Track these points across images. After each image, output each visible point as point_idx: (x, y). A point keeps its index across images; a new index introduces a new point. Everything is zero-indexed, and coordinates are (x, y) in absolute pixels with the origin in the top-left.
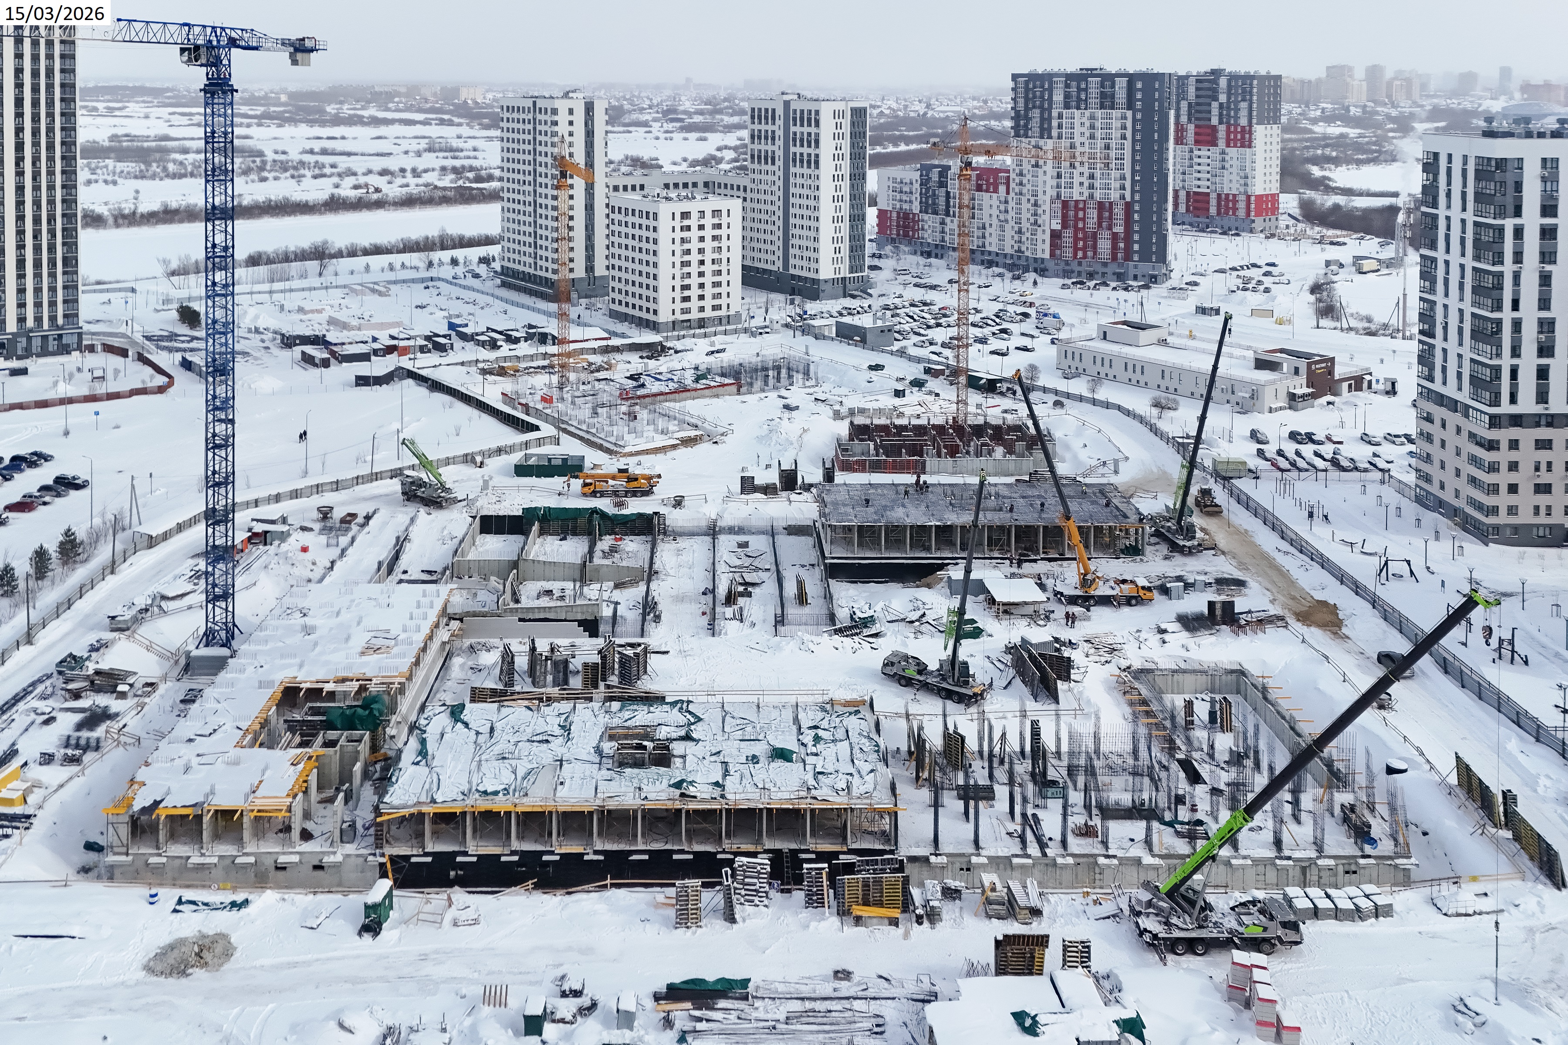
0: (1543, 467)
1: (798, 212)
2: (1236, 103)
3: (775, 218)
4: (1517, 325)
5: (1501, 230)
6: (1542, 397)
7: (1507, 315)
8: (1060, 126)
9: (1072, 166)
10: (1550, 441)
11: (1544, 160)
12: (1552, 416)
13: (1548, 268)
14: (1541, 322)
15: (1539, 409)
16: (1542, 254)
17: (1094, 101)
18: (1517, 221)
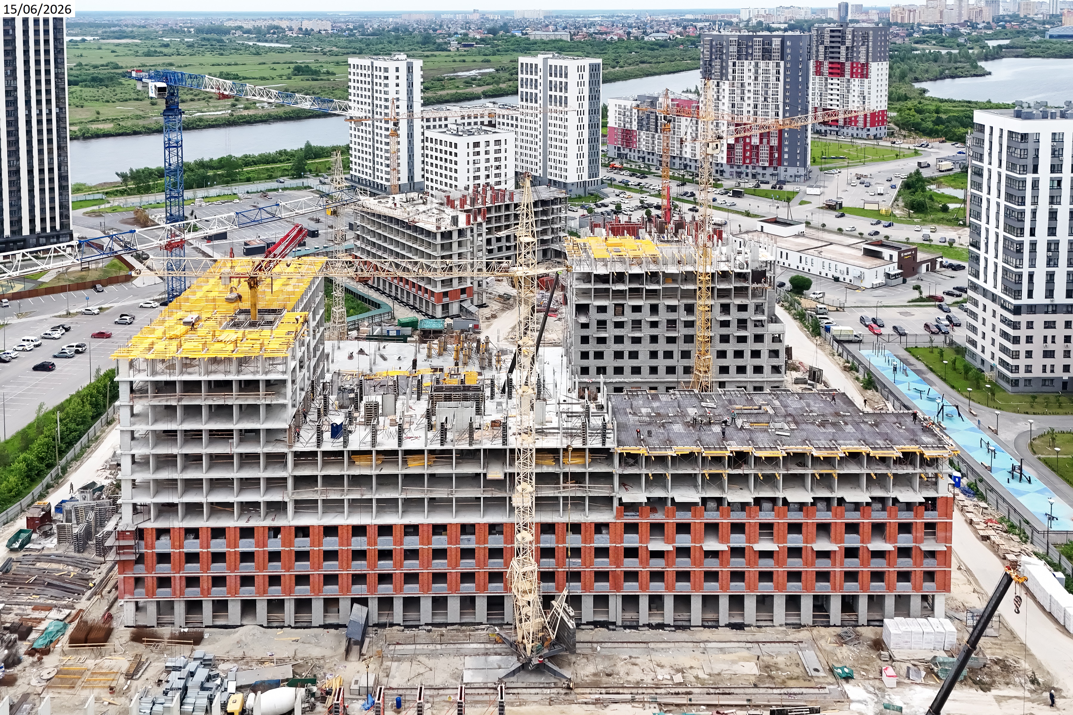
0: (1049, 340)
1: (553, 136)
2: (858, 47)
3: (538, 140)
4: (1033, 245)
5: (1024, 181)
6: (1050, 293)
7: (1027, 239)
8: (734, 71)
9: (742, 99)
10: (1054, 322)
11: (1054, 134)
12: (1056, 305)
13: (1055, 207)
14: (1049, 244)
15: (1048, 301)
16: (1052, 197)
17: (758, 53)
18: (1035, 176)
